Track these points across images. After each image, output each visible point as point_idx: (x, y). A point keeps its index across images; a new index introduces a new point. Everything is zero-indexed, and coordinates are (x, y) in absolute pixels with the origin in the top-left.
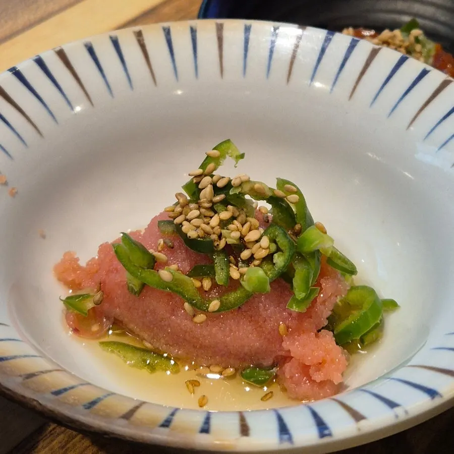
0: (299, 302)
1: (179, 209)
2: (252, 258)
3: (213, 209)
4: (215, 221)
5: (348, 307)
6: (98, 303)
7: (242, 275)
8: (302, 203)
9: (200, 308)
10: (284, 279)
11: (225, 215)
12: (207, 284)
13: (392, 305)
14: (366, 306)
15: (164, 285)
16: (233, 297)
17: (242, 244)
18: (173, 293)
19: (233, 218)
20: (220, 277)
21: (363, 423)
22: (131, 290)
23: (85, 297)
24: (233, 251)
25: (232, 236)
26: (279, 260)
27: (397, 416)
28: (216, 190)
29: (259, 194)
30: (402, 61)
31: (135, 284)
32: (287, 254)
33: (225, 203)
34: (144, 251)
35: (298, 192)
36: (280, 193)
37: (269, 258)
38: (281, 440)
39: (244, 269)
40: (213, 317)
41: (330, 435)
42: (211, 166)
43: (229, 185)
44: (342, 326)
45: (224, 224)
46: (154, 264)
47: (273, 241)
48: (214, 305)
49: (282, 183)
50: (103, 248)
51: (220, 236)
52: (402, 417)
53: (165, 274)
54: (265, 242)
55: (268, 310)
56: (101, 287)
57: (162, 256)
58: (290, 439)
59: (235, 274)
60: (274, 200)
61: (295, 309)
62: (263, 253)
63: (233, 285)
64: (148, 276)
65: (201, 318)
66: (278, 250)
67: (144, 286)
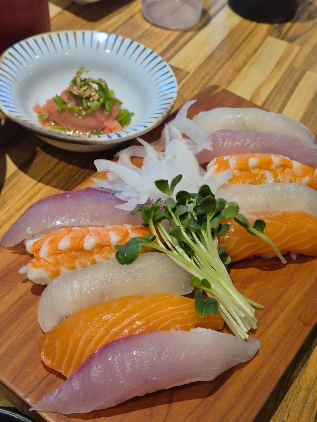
0: (108, 111)
1: (71, 87)
2: (94, 100)
3: (81, 87)
4: (82, 90)
5: (120, 115)
6: (49, 117)
7: (91, 105)
8: (106, 85)
9: (79, 115)
10: (103, 106)
11: (85, 88)
12: (81, 108)
13: (133, 114)
14: (126, 114)
15: (69, 108)
16: (89, 111)
17: (90, 96)
18: (71, 111)
19: (87, 89)
20: (85, 105)
21: (128, 134)
22: (59, 112)
23: (44, 115)
24: (88, 98)
25: (87, 94)
26: (101, 100)
27: (137, 132)
28: (82, 81)
29: (94, 82)
30: (132, 42)
31: (60, 109)
32: (103, 99)
33: (84, 85)
34: (62, 100)
35: (105, 82)
36: (100, 82)
37: (98, 100)
38: (109, 138)
39: (92, 103)
40: (84, 117)
41: (121, 136)
42: (79, 74)
43: (85, 80)
44: (120, 119)
45: (85, 91)
46: (65, 103)
47: (99, 95)
48: (84, 113)
49: (100, 79)
50: (48, 102)
51: (84, 94)
52: (138, 132)
53: (69, 106)
54: (97, 95)
55: (99, 114)
56: (49, 112)
57: (67, 101)
58: (111, 138)
59: (89, 104)
60: (99, 84)
61: (107, 113)
62: (97, 99)
63: (89, 107)
64: (64, 107)
65: (80, 117)
66: (101, 97)
67: (63, 110)
